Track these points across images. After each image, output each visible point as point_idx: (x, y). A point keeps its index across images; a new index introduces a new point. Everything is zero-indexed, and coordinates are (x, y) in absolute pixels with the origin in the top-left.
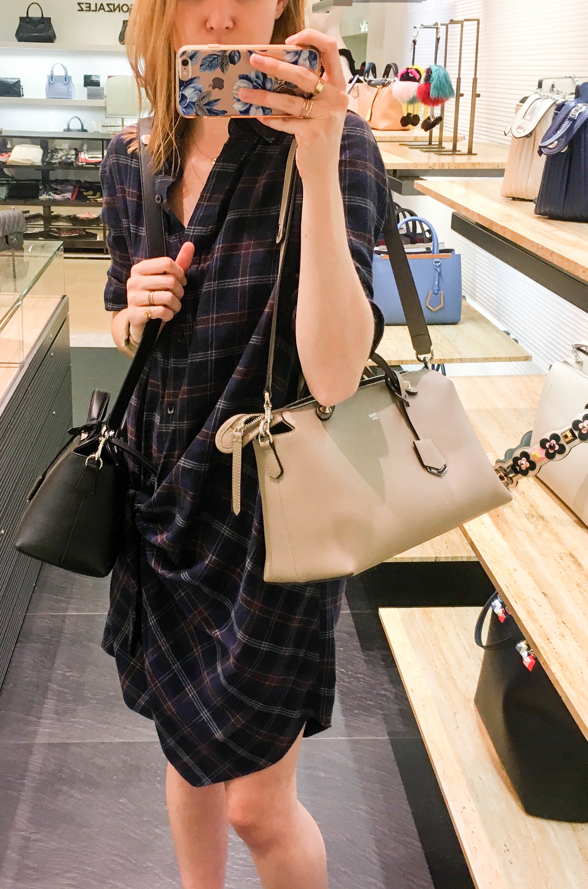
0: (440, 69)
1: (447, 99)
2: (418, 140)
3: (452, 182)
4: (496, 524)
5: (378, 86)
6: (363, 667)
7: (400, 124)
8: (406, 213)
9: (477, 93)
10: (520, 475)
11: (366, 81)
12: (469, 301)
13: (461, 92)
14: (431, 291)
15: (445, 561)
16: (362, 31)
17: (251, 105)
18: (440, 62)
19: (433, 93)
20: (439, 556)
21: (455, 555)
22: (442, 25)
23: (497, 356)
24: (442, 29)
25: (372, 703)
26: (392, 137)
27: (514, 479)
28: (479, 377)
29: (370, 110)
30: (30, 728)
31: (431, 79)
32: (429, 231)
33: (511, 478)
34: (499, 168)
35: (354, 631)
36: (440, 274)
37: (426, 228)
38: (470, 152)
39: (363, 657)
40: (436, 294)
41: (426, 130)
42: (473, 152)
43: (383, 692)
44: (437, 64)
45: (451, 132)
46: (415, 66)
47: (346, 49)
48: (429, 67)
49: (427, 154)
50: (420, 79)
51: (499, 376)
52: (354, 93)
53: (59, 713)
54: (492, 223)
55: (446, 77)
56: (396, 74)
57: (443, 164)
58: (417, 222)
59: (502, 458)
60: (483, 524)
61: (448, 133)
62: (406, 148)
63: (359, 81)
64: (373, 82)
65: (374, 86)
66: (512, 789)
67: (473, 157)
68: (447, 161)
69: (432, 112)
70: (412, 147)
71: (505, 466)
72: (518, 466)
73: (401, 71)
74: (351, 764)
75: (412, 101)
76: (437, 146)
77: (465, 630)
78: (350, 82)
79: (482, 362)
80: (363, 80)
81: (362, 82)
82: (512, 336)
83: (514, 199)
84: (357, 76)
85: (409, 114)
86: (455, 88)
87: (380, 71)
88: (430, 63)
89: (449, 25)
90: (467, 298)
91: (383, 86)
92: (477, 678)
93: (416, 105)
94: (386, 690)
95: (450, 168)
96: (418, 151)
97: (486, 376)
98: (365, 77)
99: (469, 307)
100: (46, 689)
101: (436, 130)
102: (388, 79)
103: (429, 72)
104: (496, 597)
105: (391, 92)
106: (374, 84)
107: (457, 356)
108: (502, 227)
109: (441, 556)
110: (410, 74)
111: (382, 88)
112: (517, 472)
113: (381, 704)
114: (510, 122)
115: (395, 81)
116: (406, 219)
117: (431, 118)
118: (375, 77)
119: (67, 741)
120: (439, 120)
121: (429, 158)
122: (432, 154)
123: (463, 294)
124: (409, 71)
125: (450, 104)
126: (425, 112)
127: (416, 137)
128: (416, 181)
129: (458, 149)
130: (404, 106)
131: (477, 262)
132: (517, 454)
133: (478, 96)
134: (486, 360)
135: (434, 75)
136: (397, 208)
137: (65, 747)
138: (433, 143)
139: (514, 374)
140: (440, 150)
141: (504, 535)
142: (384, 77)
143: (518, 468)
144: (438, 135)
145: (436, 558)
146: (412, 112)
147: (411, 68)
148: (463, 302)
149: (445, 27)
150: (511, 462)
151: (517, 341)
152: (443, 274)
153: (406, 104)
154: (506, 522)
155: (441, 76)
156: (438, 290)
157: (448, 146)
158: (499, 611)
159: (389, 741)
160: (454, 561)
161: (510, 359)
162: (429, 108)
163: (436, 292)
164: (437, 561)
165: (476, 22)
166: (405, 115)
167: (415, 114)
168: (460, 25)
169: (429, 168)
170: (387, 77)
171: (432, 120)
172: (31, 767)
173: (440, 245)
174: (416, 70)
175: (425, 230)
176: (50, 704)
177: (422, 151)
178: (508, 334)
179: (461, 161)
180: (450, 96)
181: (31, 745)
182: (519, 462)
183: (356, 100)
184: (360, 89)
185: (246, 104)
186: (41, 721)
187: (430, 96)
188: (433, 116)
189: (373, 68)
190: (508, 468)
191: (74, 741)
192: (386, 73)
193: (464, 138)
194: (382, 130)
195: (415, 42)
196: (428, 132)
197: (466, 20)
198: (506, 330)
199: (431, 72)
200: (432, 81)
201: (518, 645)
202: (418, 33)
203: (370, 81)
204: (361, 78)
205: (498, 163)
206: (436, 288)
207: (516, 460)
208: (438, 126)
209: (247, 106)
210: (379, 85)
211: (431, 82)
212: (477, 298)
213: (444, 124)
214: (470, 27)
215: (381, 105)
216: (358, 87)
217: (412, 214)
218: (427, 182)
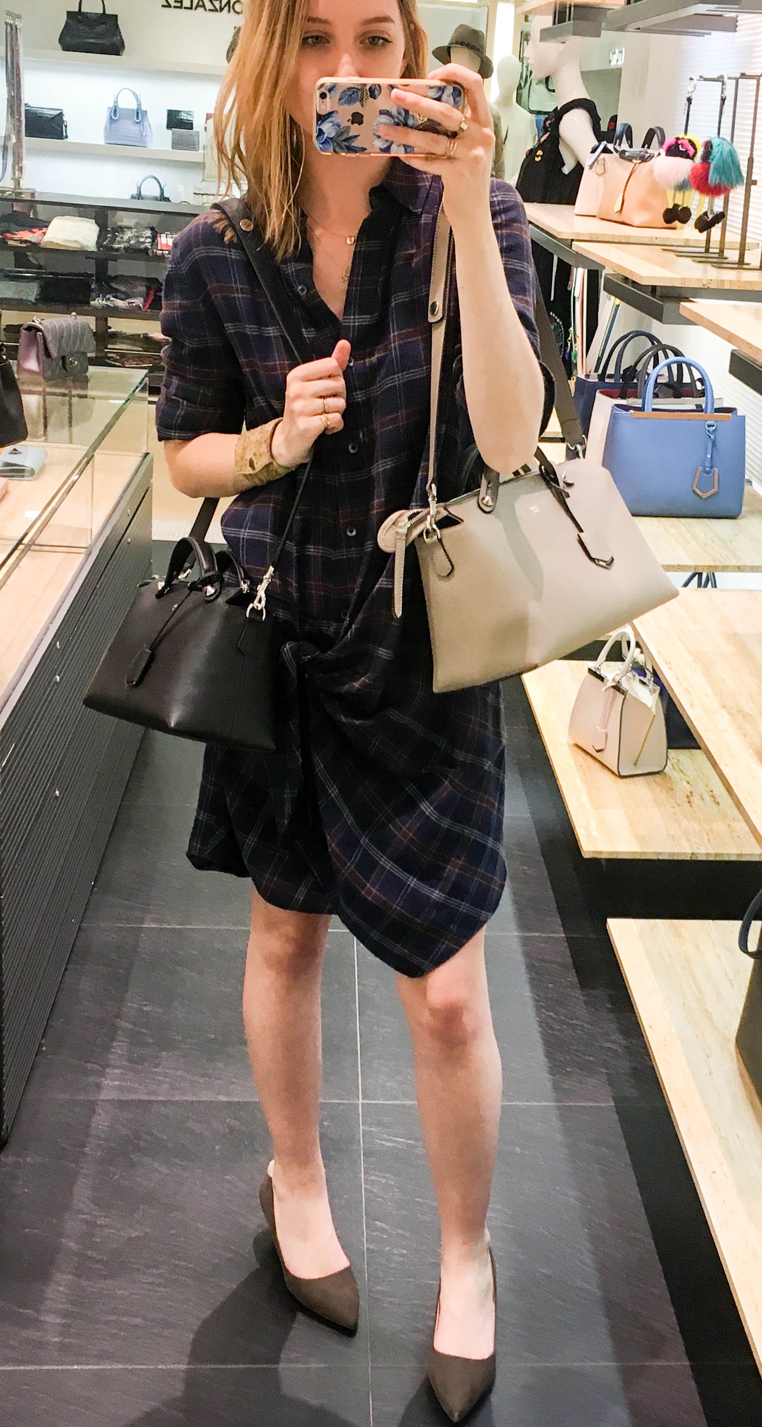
0: (724, 142)
1: (732, 187)
2: (691, 244)
3: (735, 307)
5: (634, 161)
7: (663, 220)
11: (616, 151)
12: (754, 486)
13: (754, 178)
14: (700, 468)
15: (704, 858)
17: (392, 142)
18: (726, 132)
19: (713, 178)
20: (696, 851)
21: (719, 852)
22: (729, 78)
24: (730, 85)
26: (652, 238)
29: (622, 195)
31: (711, 157)
32: (701, 381)
36: (713, 443)
37: (697, 375)
38: (761, 267)
40: (708, 473)
41: (701, 231)
44: (721, 136)
45: (737, 234)
46: (690, 136)
47: (589, 98)
48: (708, 139)
49: (701, 265)
50: (694, 155)
52: (598, 168)
55: (732, 154)
56: (661, 143)
57: (723, 282)
58: (684, 366)
61: (733, 237)
62: (672, 255)
63: (606, 150)
64: (627, 154)
65: (630, 159)
68: (729, 278)
69: (711, 205)
70: (680, 254)
73: (669, 140)
75: (682, 187)
76: (717, 256)
78: (594, 151)
80: (613, 150)
81: (611, 152)
84: (604, 143)
85: (676, 206)
86: (745, 175)
87: (639, 137)
88: (710, 134)
89: (739, 81)
90: (751, 482)
91: (643, 161)
93: (687, 193)
95: (732, 288)
96: (688, 260)
98: (615, 144)
99: (754, 495)
101: (716, 231)
102: (649, 151)
103: (708, 146)
105: (651, 171)
106: (628, 156)
107: (734, 562)
109: (699, 852)
110: (680, 146)
111: (640, 163)
115: (659, 154)
116: (668, 361)
117: (709, 214)
118: (631, 146)
120: (720, 217)
121: (705, 272)
122: (709, 266)
123: (746, 477)
124: (680, 142)
125: (737, 194)
126: (700, 203)
127: (687, 240)
128: (683, 304)
129: (746, 261)
130: (670, 193)
135: (715, 150)
136: (656, 344)
138: (711, 250)
140: (720, 261)
142: (643, 146)
144: (719, 239)
145: (693, 854)
146: (679, 203)
147: (683, 139)
148: (746, 488)
149: (733, 82)
152: (718, 444)
153: (673, 192)
155: (725, 154)
156: (711, 467)
157: (732, 255)
160: (718, 859)
162: (706, 199)
163: (708, 469)
164: (694, 858)
166: (670, 206)
167: (685, 206)
168: (754, 81)
169: (702, 286)
170: (649, 148)
171: (710, 217)
173: (715, 401)
174: (690, 141)
175: (696, 379)
177: (694, 261)
179: (747, 279)
180: (737, 182)
183: (601, 179)
184: (608, 164)
187: (709, 181)
188: (712, 211)
189: (628, 132)
192: (648, 142)
194: (638, 227)
195: (689, 100)
196: (705, 233)
199: (712, 146)
200: (713, 159)
202: (694, 88)
203: (624, 152)
204: (610, 146)
206: (708, 464)
208: (718, 226)
210: (636, 158)
211: (710, 161)
213: (728, 222)
215: (637, 189)
216: (603, 159)
217: (677, 353)
218: (699, 306)
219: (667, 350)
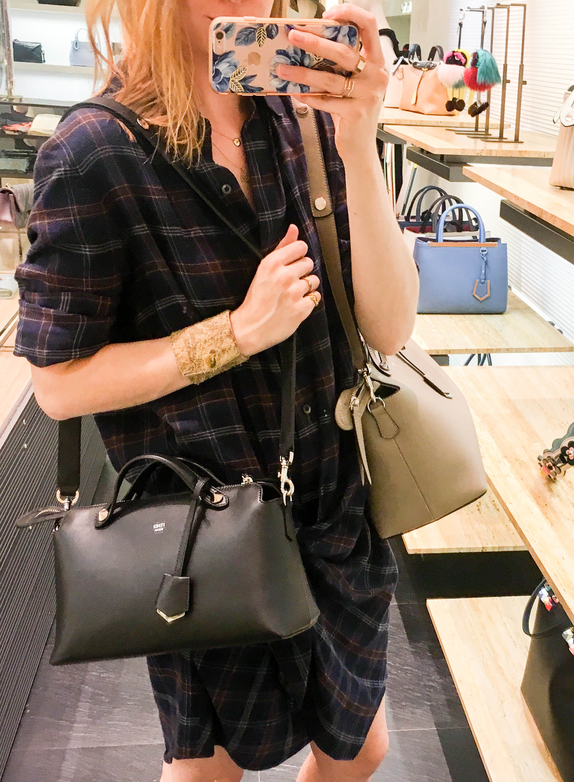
0: (487, 53)
1: (493, 85)
2: (464, 125)
3: (499, 169)
4: (545, 514)
5: (423, 69)
6: (410, 659)
7: (446, 109)
8: (453, 201)
9: (524, 80)
10: (568, 465)
11: (411, 63)
12: (514, 291)
13: (508, 79)
14: (478, 280)
15: (491, 551)
16: (404, 12)
17: (288, 82)
18: (487, 46)
19: (480, 79)
20: (485, 546)
21: (501, 545)
22: (489, 8)
23: (542, 346)
24: (489, 13)
25: (419, 695)
26: (438, 122)
27: (562, 469)
28: (526, 367)
29: (415, 93)
30: (61, 733)
31: (478, 64)
32: (476, 220)
33: (558, 467)
34: (545, 157)
35: (401, 622)
36: (486, 263)
37: (473, 216)
38: (517, 140)
39: (410, 649)
40: (483, 283)
41: (473, 116)
42: (520, 140)
43: (431, 683)
44: (484, 48)
45: (498, 119)
46: (462, 50)
47: (390, 28)
48: (475, 51)
49: (473, 140)
50: (465, 63)
51: (545, 367)
52: (399, 75)
53: (94, 718)
54: (542, 211)
55: (493, 62)
56: (441, 57)
57: (491, 151)
58: (463, 210)
59: (550, 448)
60: (532, 513)
61: (495, 120)
62: (453, 133)
63: (403, 63)
64: (418, 65)
65: (420, 68)
66: (558, 774)
67: (519, 145)
68: (494, 148)
69: (479, 97)
70: (459, 133)
71: (553, 456)
72: (566, 455)
73: (447, 53)
74: (398, 756)
75: (457, 86)
76: (484, 133)
77: (511, 619)
78: (395, 63)
79: (528, 352)
80: (408, 62)
81: (406, 64)
82: (556, 327)
83: (562, 188)
84: (402, 58)
85: (454, 99)
86: (501, 75)
87: (425, 53)
88: (476, 47)
89: (496, 10)
90: (512, 288)
91: (429, 69)
92: (524, 667)
93: (461, 90)
94: (433, 681)
95: (498, 155)
96: (465, 137)
97: (532, 366)
98: (409, 59)
99: (514, 297)
100: (80, 691)
101: (482, 116)
102: (433, 62)
103: (476, 56)
104: (543, 586)
105: (436, 76)
106: (419, 66)
107: (504, 346)
108: (552, 216)
109: (488, 546)
110: (456, 57)
111: (427, 71)
112: (565, 462)
113: (428, 695)
114: (557, 112)
115: (440, 64)
116: (452, 207)
117: (478, 104)
118: (420, 59)
119: (101, 745)
120: (486, 106)
121: (475, 143)
122: (479, 140)
123: (509, 284)
124: (455, 54)
125: (496, 90)
126: (471, 97)
127: (462, 123)
128: (464, 167)
129: (504, 136)
130: (450, 90)
131: (522, 252)
132: (565, 444)
133: (525, 83)
134: (532, 350)
135: (481, 60)
136: (444, 195)
137: (100, 751)
138: (479, 130)
139: (558, 365)
140: (486, 137)
141: (552, 525)
142: (429, 60)
143: (566, 458)
144: (485, 122)
145: (483, 548)
146: (457, 97)
147: (457, 52)
148: (509, 291)
149: (491, 10)
150: (559, 452)
151: (561, 332)
152: (490, 263)
153: (452, 89)
154: (555, 512)
155: (487, 61)
156: (485, 279)
157: (495, 133)
158: (546, 599)
159: (436, 732)
160: (500, 550)
161: (555, 350)
162: (475, 93)
163: (483, 281)
164: (484, 551)
165: (523, 8)
166: (451, 100)
167: (460, 99)
168: (506, 10)
169: (476, 155)
170: (432, 60)
171: (479, 105)
172: (64, 774)
173: (486, 234)
174: (462, 54)
175: (472, 218)
176: (84, 707)
177: (468, 137)
178: (553, 324)
179: (507, 148)
180: (497, 81)
181: (63, 752)
182: (567, 452)
183: (401, 82)
184: (405, 72)
185: (283, 81)
186: (74, 725)
187: (477, 81)
188: (480, 101)
189: (418, 50)
190: (556, 457)
191: (112, 745)
192: (432, 56)
193: (510, 125)
194: (427, 115)
195: (461, 25)
196: (475, 118)
197: (512, 5)
198: (551, 320)
199: (478, 57)
200: (479, 65)
201: (565, 633)
202: (464, 16)
203: (416, 63)
204: (406, 60)
205: (545, 152)
206: (483, 277)
207: (564, 449)
208: (484, 113)
209: (284, 83)
210: (424, 67)
211: (477, 66)
212: (522, 288)
213: (491, 112)
214: (517, 12)
215: (426, 89)
216: (402, 69)
217: (458, 201)
218: (474, 168)
219: (452, 199)
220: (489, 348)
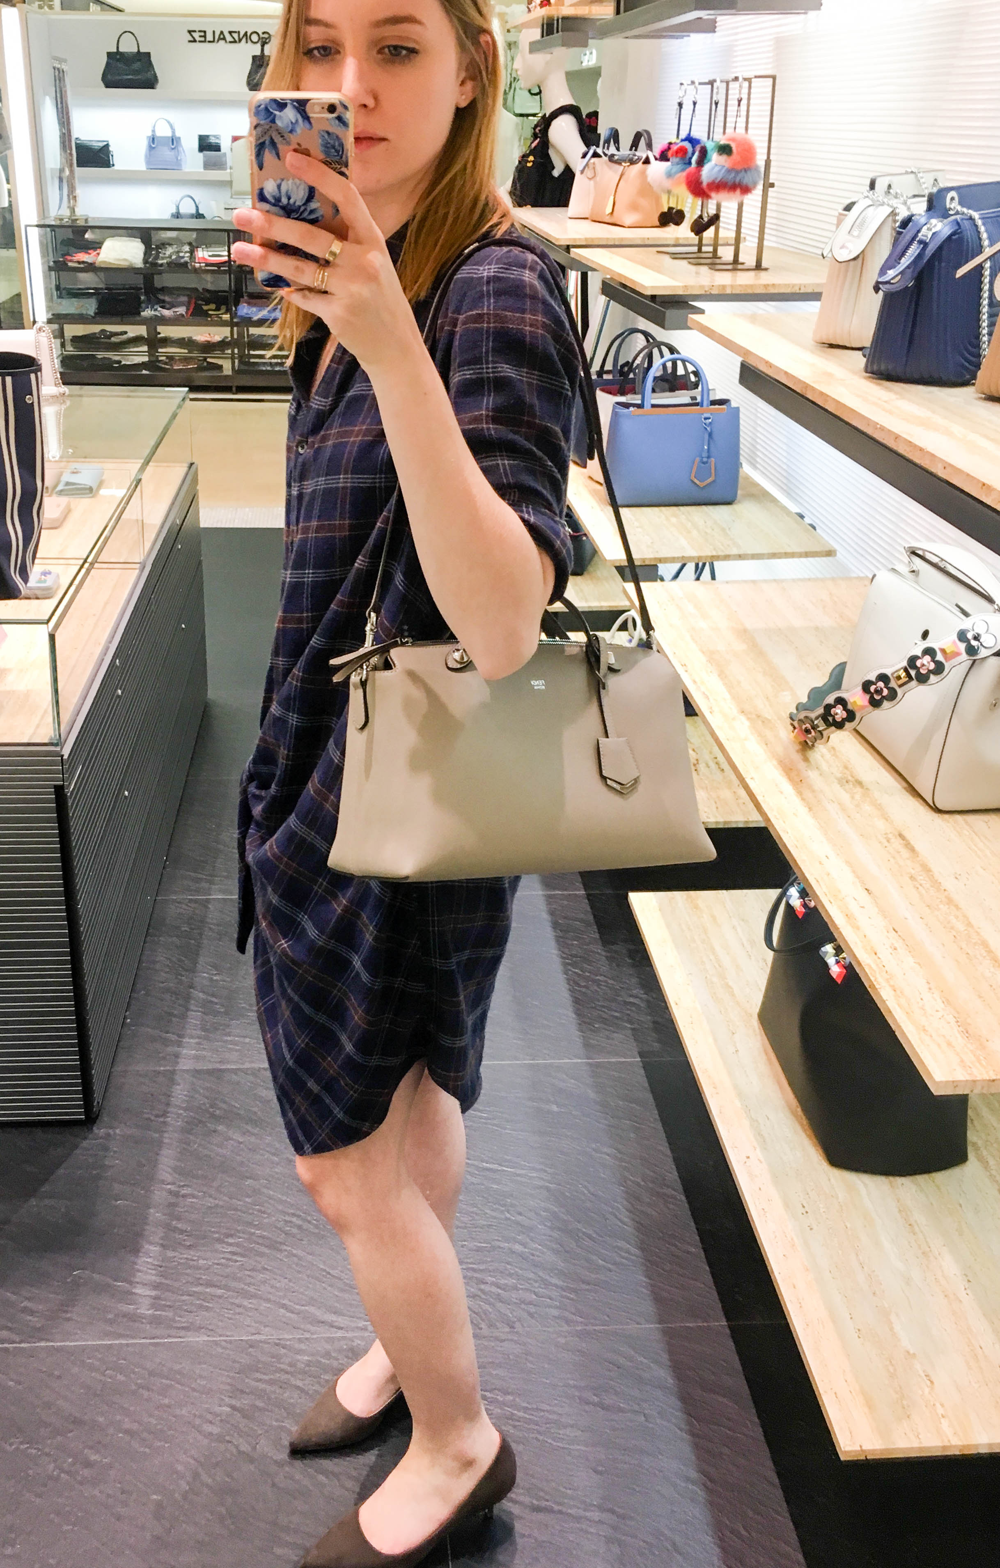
4: (799, 794)
5: (622, 164)
7: (657, 222)
8: (664, 348)
9: (771, 181)
10: (832, 728)
11: (606, 155)
12: (748, 471)
14: (698, 459)
16: (585, 65)
23: (789, 550)
26: (644, 239)
27: (824, 733)
28: (765, 581)
29: (612, 198)
32: (696, 373)
36: (710, 435)
37: (691, 369)
38: (758, 267)
40: (704, 463)
41: (695, 233)
42: (764, 266)
47: (574, 104)
49: (693, 267)
51: (794, 580)
52: (589, 173)
56: (649, 148)
57: (724, 287)
58: (678, 362)
59: (805, 699)
60: (781, 792)
61: (726, 238)
62: (663, 255)
63: (596, 155)
64: (616, 158)
65: (618, 162)
67: (763, 274)
68: (724, 279)
69: (704, 207)
70: (673, 256)
73: (659, 144)
76: (709, 257)
78: (584, 156)
79: (768, 558)
80: (602, 154)
81: (599, 157)
82: (807, 520)
83: (831, 347)
85: (670, 209)
87: (626, 140)
90: (747, 466)
91: (630, 164)
92: (763, 987)
93: (680, 195)
96: (682, 262)
97: (775, 580)
98: (603, 149)
99: (748, 479)
101: (709, 233)
102: (637, 153)
105: (642, 174)
106: (617, 160)
107: (735, 551)
111: (627, 166)
112: (828, 724)
115: (649, 157)
116: (663, 358)
117: (702, 216)
118: (618, 149)
120: (715, 219)
122: (703, 267)
124: (671, 146)
126: (693, 207)
127: (681, 241)
129: (741, 260)
130: (663, 197)
133: (772, 185)
136: (651, 341)
138: (703, 252)
139: (813, 577)
140: (713, 262)
142: (631, 150)
143: (830, 719)
144: (711, 241)
146: (673, 206)
150: (819, 711)
151: (814, 528)
152: (715, 436)
153: (666, 195)
154: (813, 791)
156: (709, 457)
157: (726, 254)
158: (796, 903)
161: (807, 554)
162: (700, 201)
163: (705, 460)
165: (771, 81)
166: (665, 209)
167: (679, 208)
170: (636, 150)
171: (704, 219)
173: (710, 394)
175: (689, 372)
177: (687, 262)
178: (802, 517)
179: (745, 279)
182: (831, 711)
183: (592, 182)
184: (598, 168)
187: (701, 185)
188: (705, 214)
189: (615, 136)
192: (635, 145)
194: (630, 228)
195: (681, 102)
196: (698, 236)
197: (755, 77)
198: (799, 511)
199: (706, 150)
201: (822, 950)
202: (685, 93)
203: (613, 155)
204: (599, 151)
206: (705, 454)
207: (827, 707)
208: (712, 229)
210: (625, 161)
211: (705, 166)
212: (758, 466)
213: (720, 227)
215: (628, 190)
216: (594, 163)
217: (672, 350)
219: (661, 346)
220: (714, 554)
